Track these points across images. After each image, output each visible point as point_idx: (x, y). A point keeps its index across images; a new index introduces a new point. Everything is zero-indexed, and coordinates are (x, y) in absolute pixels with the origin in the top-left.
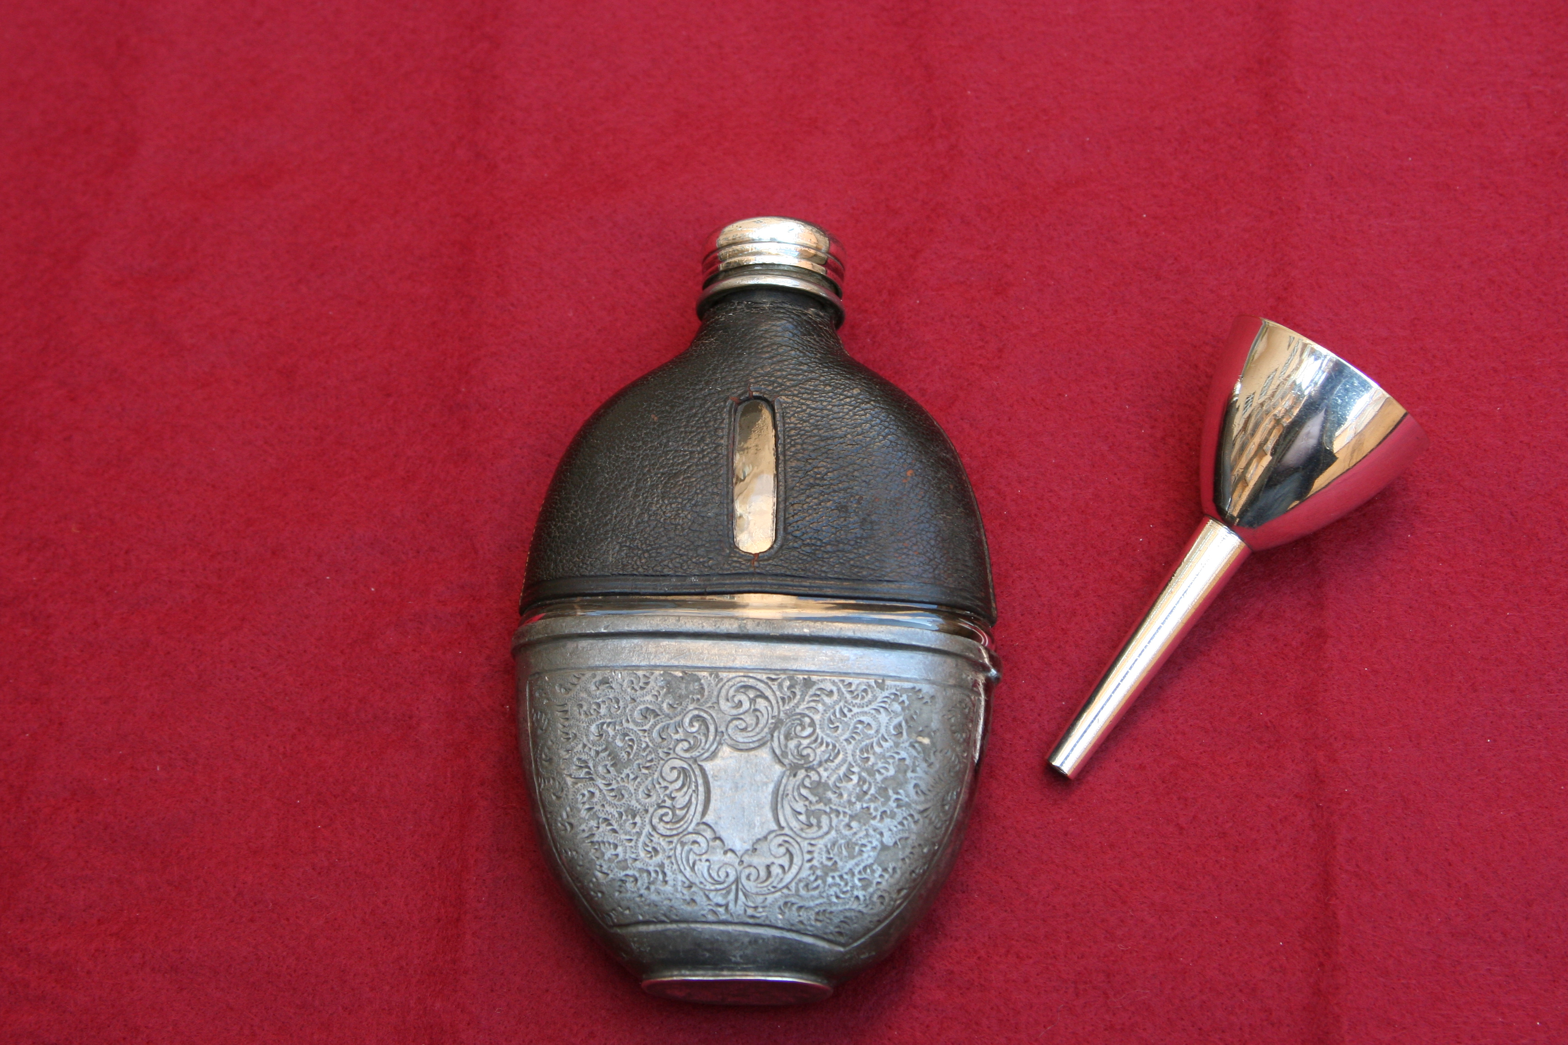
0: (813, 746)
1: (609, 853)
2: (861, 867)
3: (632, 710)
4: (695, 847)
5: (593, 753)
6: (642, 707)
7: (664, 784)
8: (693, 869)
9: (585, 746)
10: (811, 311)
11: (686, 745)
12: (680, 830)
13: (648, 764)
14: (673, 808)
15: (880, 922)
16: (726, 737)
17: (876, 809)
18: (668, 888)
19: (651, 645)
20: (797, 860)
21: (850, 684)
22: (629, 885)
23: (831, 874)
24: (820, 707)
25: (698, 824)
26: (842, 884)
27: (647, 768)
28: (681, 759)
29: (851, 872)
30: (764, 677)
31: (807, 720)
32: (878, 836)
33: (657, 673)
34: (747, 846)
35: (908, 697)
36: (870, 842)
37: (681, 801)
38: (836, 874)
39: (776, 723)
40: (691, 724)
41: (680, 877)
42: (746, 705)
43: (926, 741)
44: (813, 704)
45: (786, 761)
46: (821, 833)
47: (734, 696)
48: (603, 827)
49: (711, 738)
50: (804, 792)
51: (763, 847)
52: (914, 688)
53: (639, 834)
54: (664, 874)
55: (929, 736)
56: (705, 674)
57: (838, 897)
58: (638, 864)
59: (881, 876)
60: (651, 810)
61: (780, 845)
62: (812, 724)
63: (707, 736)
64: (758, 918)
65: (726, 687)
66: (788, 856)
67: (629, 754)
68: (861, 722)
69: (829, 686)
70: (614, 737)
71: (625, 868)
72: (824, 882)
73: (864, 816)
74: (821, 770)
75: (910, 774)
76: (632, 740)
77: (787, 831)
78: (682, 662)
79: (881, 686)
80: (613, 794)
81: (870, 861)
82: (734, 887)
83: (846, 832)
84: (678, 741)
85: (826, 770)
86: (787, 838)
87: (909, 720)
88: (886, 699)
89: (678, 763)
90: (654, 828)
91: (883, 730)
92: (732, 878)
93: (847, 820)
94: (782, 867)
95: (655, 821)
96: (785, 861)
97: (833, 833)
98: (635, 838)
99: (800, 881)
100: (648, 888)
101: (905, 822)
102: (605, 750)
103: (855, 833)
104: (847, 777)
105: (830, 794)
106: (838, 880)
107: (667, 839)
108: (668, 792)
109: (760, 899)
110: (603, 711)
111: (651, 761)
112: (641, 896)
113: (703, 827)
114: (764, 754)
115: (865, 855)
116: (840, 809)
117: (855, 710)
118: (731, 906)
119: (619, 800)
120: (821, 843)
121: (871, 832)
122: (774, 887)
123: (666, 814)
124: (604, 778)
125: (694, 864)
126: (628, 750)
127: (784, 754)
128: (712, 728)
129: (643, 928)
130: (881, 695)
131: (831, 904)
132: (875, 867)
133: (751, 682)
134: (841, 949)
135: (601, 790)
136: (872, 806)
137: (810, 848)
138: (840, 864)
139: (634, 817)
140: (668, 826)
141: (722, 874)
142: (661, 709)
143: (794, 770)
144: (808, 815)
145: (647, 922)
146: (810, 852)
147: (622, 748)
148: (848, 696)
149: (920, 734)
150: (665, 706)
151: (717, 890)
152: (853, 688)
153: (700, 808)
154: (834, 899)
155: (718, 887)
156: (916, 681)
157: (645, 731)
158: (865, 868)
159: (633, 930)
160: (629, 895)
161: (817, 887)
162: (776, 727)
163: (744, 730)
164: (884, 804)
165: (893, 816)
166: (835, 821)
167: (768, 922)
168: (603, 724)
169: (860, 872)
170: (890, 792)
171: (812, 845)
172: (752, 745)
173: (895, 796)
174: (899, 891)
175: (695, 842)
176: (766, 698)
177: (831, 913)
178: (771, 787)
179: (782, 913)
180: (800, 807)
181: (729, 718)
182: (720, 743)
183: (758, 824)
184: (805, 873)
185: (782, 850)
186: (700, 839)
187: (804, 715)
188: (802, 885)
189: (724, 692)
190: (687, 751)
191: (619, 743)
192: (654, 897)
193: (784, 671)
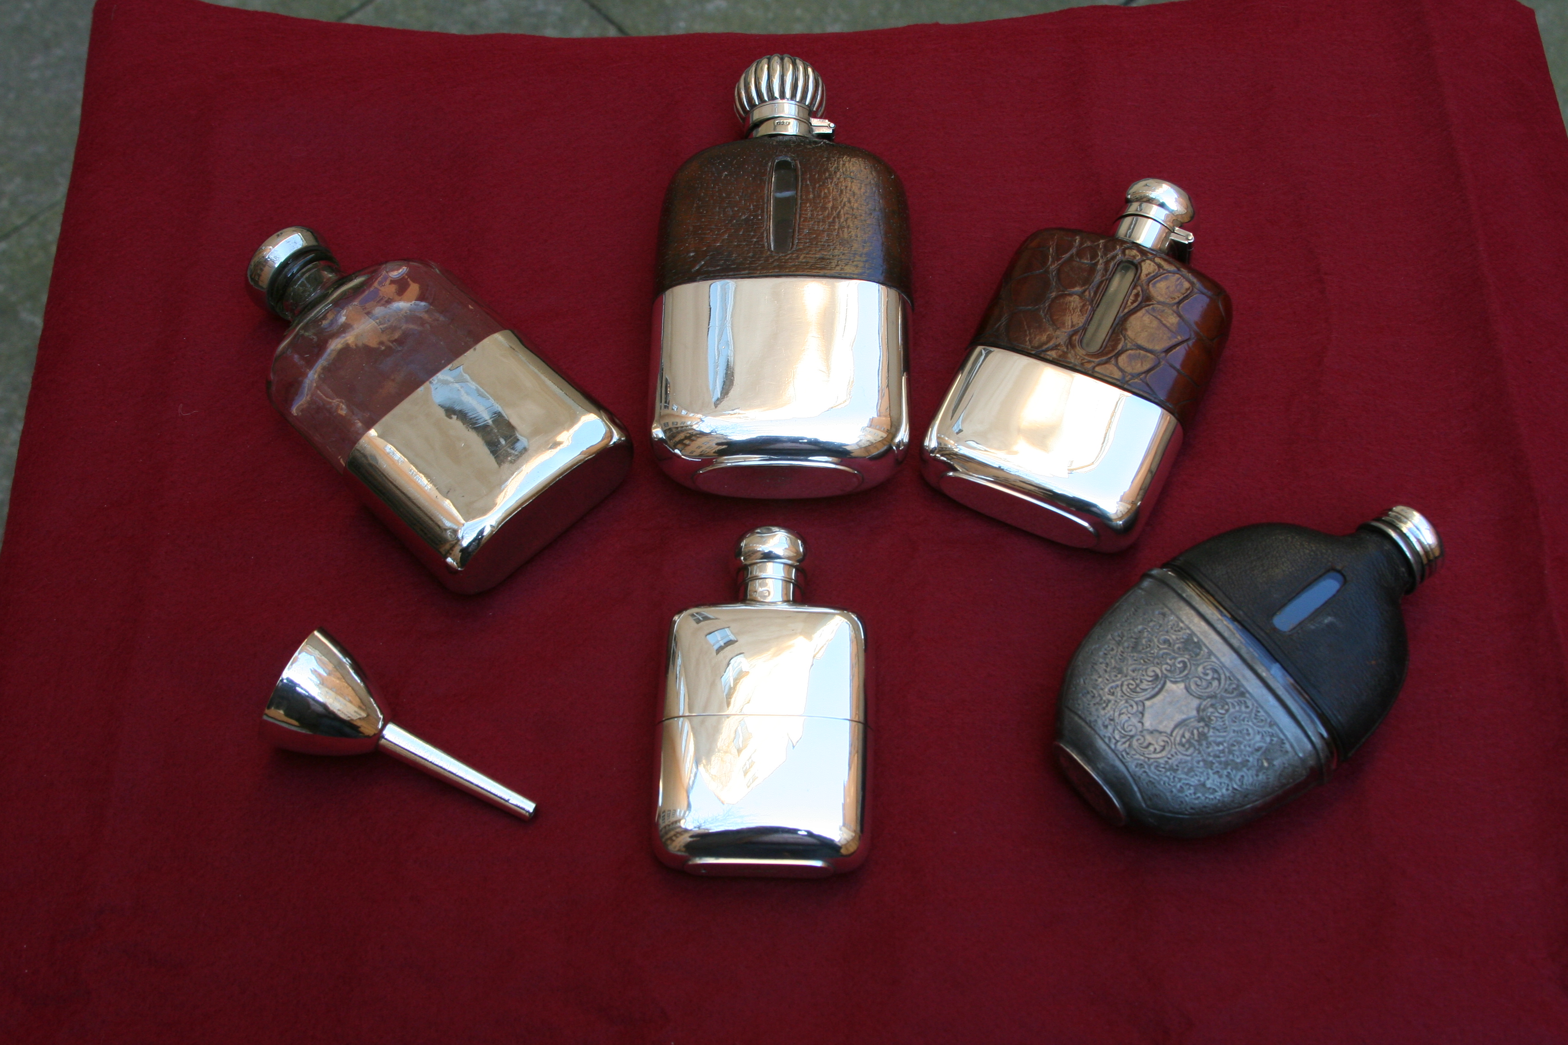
0: (1219, 719)
1: (1095, 677)
2: (1186, 782)
3: (1162, 635)
4: (1130, 708)
5: (1129, 636)
6: (1168, 638)
7: (1144, 673)
8: (1120, 714)
9: (1130, 630)
10: (1403, 569)
11: (1169, 668)
12: (1131, 696)
13: (1146, 660)
14: (1137, 685)
15: (1170, 812)
16: (1188, 681)
17: (1216, 767)
18: (1102, 712)
19: (1197, 619)
20: (1164, 753)
21: (1259, 712)
22: (1089, 697)
23: (1172, 772)
24: (1237, 708)
25: (1140, 701)
26: (1172, 780)
27: (1144, 661)
28: (1161, 671)
29: (1180, 780)
30: (1228, 674)
31: (1226, 707)
32: (1206, 778)
33: (1188, 631)
34: (1150, 728)
35: (1277, 741)
36: (1200, 777)
37: (1143, 686)
38: (1173, 774)
39: (1213, 696)
40: (1179, 663)
41: (1112, 712)
42: (1209, 677)
43: (1266, 764)
44: (1236, 704)
45: (1201, 714)
46: (1185, 753)
47: (1208, 669)
48: (1103, 666)
49: (1181, 675)
50: (1195, 732)
51: (1156, 734)
52: (1283, 740)
53: (1114, 681)
54: (1107, 706)
55: (1269, 763)
56: (1206, 650)
57: (1164, 783)
58: (1101, 692)
59: (1190, 794)
60: (1129, 678)
61: (1164, 741)
62: (1227, 711)
63: (1181, 672)
64: (1124, 759)
65: (1209, 663)
66: (1162, 748)
67: (1143, 649)
68: (1247, 730)
69: (1249, 704)
70: (1144, 638)
71: (1094, 688)
72: (1165, 772)
73: (1209, 765)
74: (1211, 730)
75: (1245, 769)
76: (1150, 645)
77: (1172, 739)
78: (1202, 637)
79: (1271, 725)
80: (1120, 657)
81: (1192, 784)
82: (1128, 737)
83: (1195, 764)
84: (1167, 664)
85: (1213, 732)
86: (1169, 741)
87: (1267, 750)
88: (1267, 732)
89: (1158, 671)
90: (1122, 685)
91: (1253, 742)
92: (1131, 733)
93: (1200, 759)
94: (1155, 749)
95: (1126, 683)
96: (1158, 749)
97: (1189, 758)
98: (1111, 681)
99: (1156, 762)
100: (1095, 704)
101: (1223, 785)
102: (1136, 639)
103: (1198, 767)
104: (1218, 744)
105: (1204, 743)
106: (1172, 777)
107: (1123, 694)
108: (1142, 677)
109: (1133, 752)
110: (1151, 624)
111: (1149, 660)
112: (1089, 704)
113: (1141, 704)
114: (1195, 703)
115: (1193, 779)
116: (1202, 752)
117: (1250, 723)
118: (1119, 744)
119: (1121, 662)
120: (1180, 756)
121: (1205, 773)
122: (1144, 754)
123: (1132, 685)
124: (1124, 648)
125: (1123, 713)
126: (1145, 647)
127: (1204, 710)
128: (1186, 672)
129: (1076, 718)
130: (1267, 729)
131: (1159, 783)
132: (1192, 788)
133: (1221, 671)
134: (1144, 805)
135: (1117, 652)
136: (1217, 764)
137: (1174, 754)
138: (1179, 772)
139: (1119, 673)
140: (1128, 690)
141: (1130, 728)
142: (1174, 645)
143: (1201, 719)
144: (1188, 741)
145: (1080, 717)
146: (1172, 755)
147: (1143, 645)
148: (1253, 715)
149: (1267, 760)
150: (1177, 646)
151: (1120, 732)
152: (1259, 714)
153: (1148, 696)
154: (1162, 783)
155: (1123, 732)
156: (1287, 738)
157: (1158, 647)
158: (1187, 784)
159: (1072, 715)
160: (1085, 700)
161: (1160, 771)
162: (1211, 697)
163: (1198, 685)
164: (1222, 769)
165: (1220, 777)
166: (1195, 754)
167: (1126, 764)
168: (1146, 629)
169: (1184, 784)
170: (1229, 767)
171: (1176, 754)
172: (1195, 694)
173: (1229, 771)
174: (1192, 808)
175: (1132, 706)
176: (1220, 683)
177: (1155, 787)
178: (1184, 717)
179: (1136, 767)
180: (1187, 735)
181: (1197, 675)
182: (1182, 681)
183: (1164, 724)
184: (1161, 761)
185: (1162, 744)
186: (1135, 707)
187: (1227, 704)
188: (1155, 764)
189: (1206, 664)
190: (1166, 670)
191: (1144, 641)
192: (1093, 709)
193: (1238, 680)
